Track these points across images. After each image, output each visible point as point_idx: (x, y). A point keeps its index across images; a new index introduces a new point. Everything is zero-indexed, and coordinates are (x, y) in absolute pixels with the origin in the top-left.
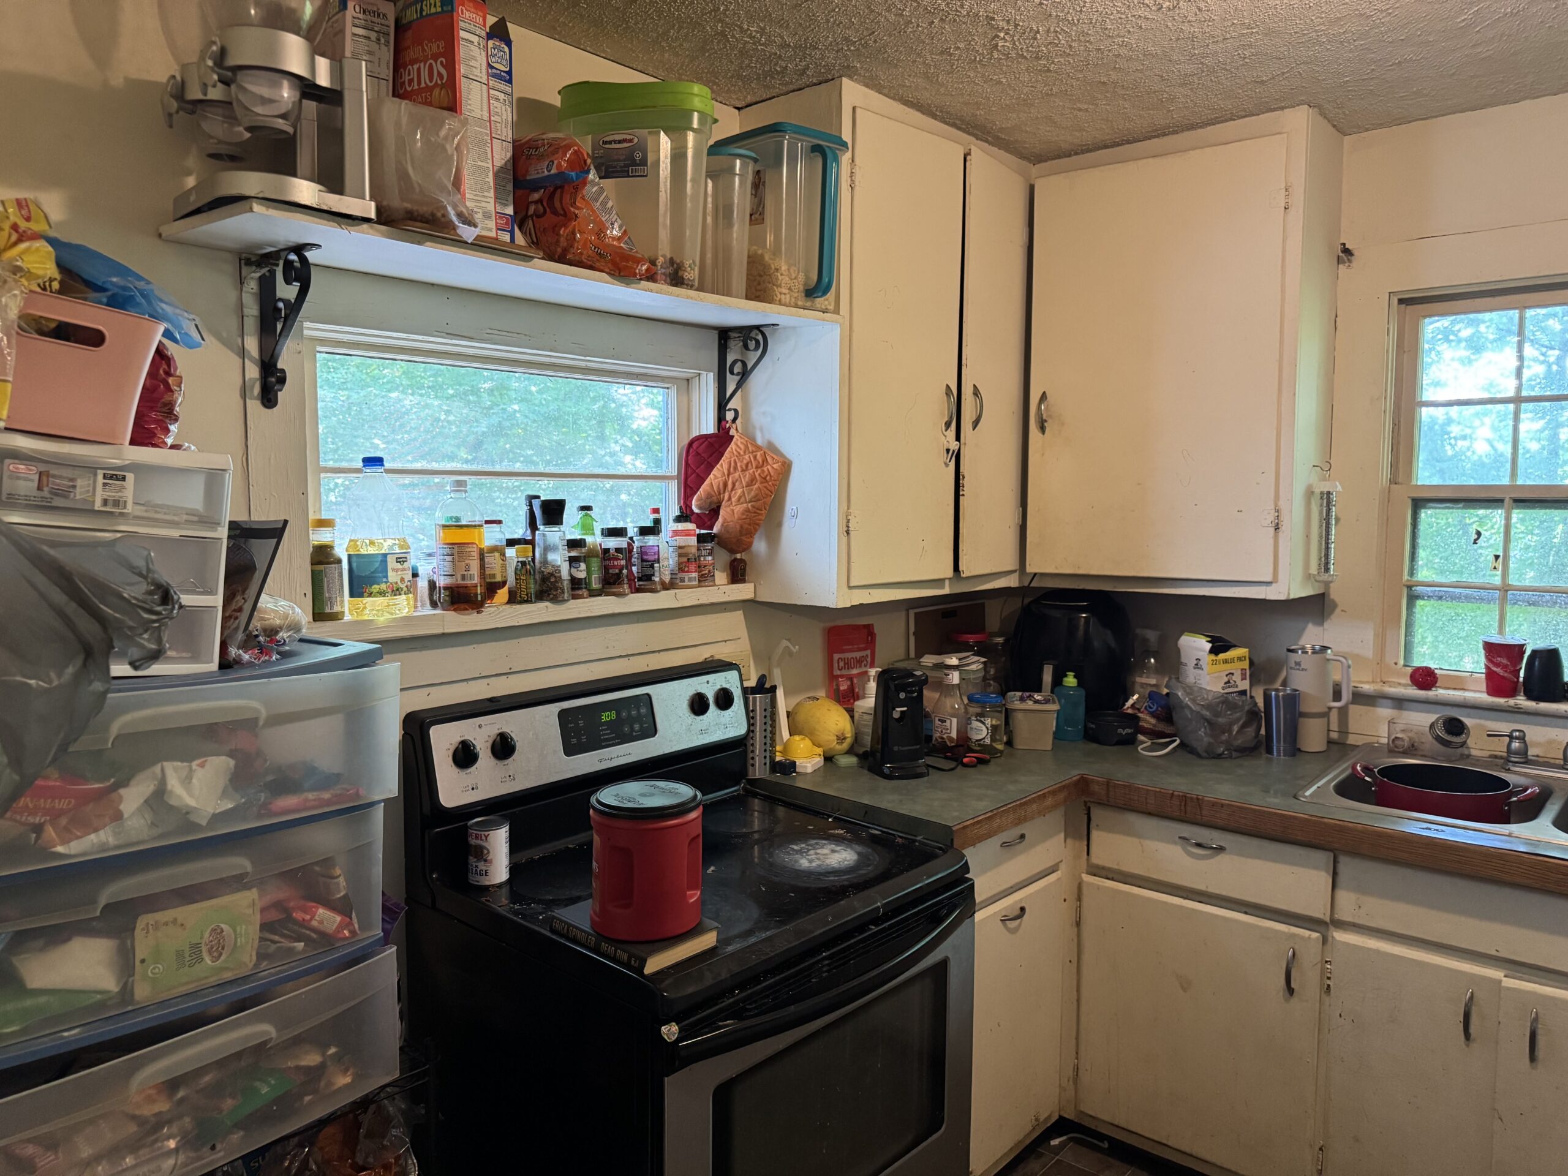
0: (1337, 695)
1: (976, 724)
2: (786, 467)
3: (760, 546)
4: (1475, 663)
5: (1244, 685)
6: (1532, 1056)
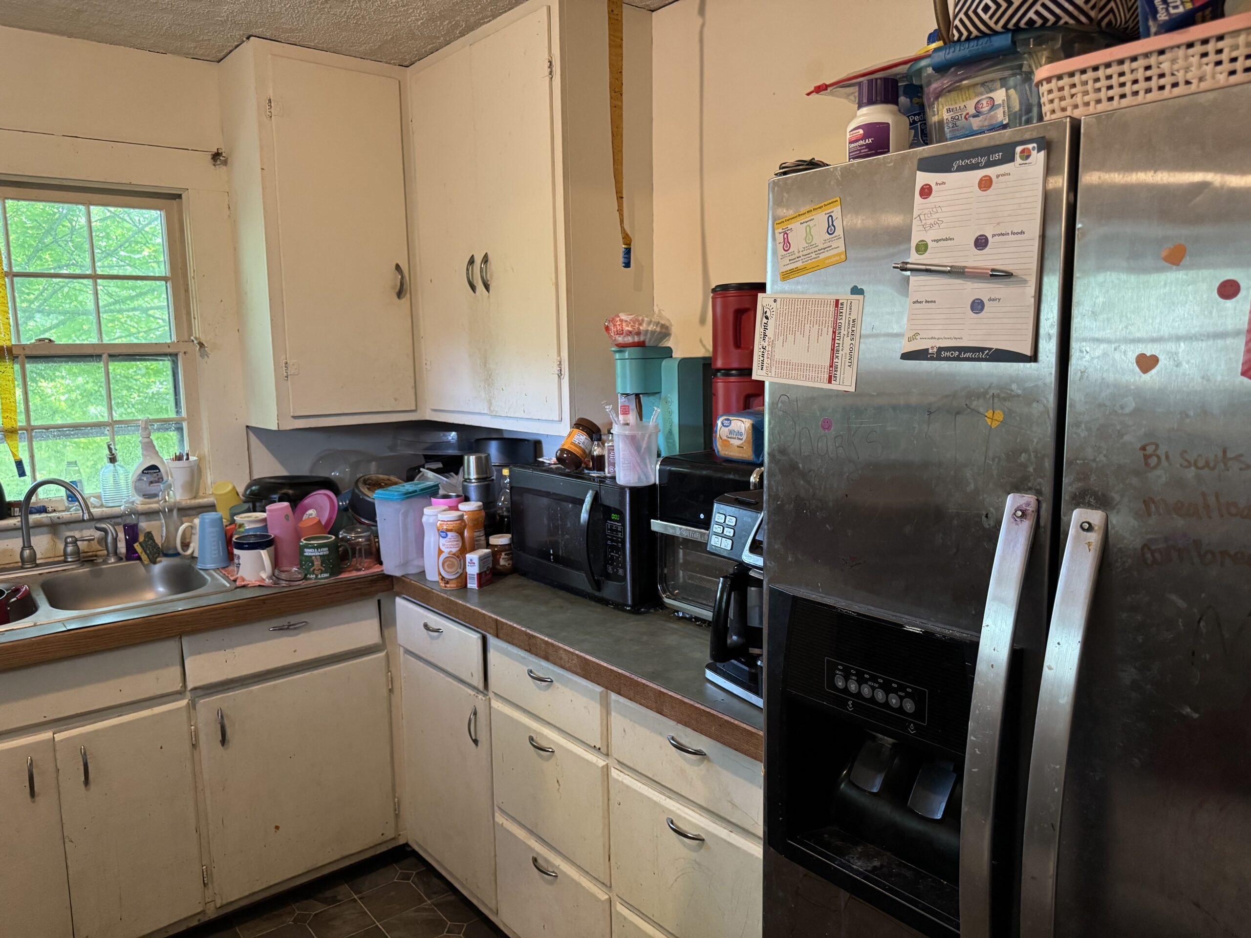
6: (87, 781)
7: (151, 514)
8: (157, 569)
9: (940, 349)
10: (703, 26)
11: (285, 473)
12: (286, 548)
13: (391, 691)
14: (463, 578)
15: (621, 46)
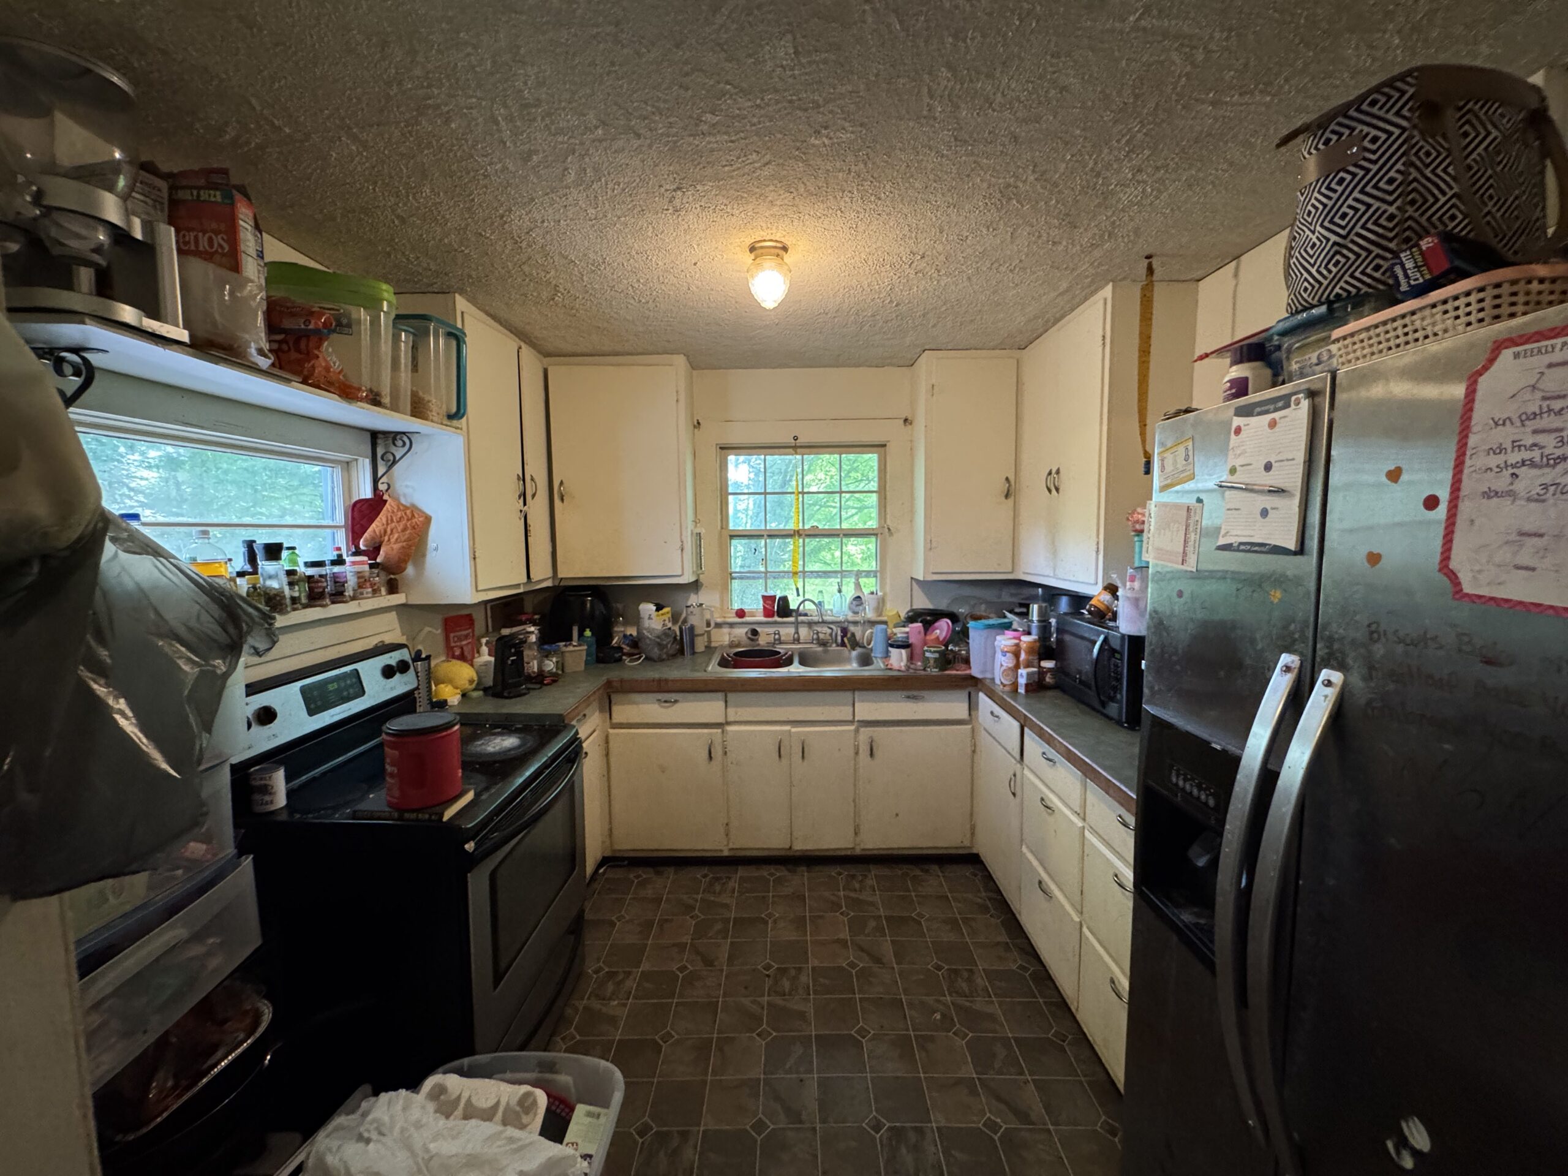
0: (708, 624)
1: (547, 662)
2: (428, 520)
3: (410, 570)
4: (760, 605)
5: (670, 625)
6: (803, 757)
7: (855, 623)
8: (854, 653)
9: (1241, 544)
10: (1236, 285)
11: (930, 606)
12: (917, 651)
13: (974, 752)
14: (1015, 686)
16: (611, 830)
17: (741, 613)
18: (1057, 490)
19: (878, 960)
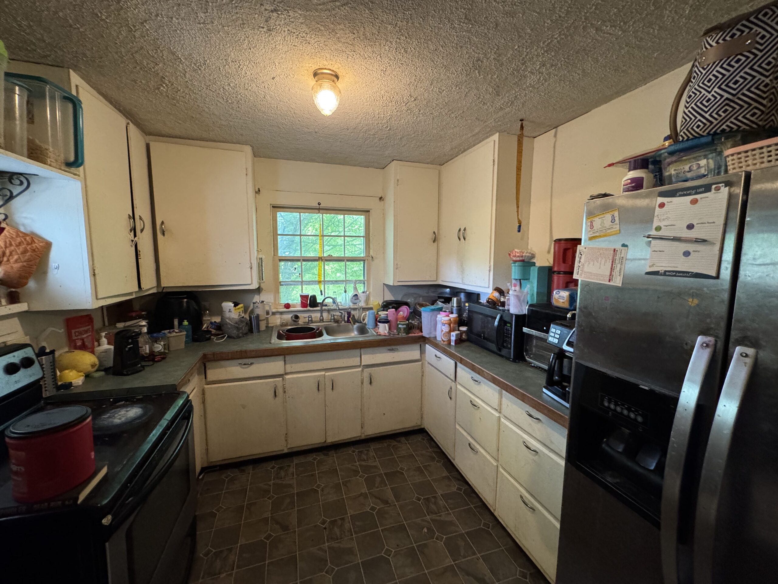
0: (268, 313)
1: (156, 345)
2: (48, 245)
3: (32, 284)
4: (298, 301)
5: (243, 315)
6: (333, 389)
7: (355, 309)
8: (355, 326)
9: (666, 271)
10: (555, 141)
11: (393, 299)
12: (393, 324)
13: (423, 375)
14: (449, 341)
15: (522, 152)
16: (207, 450)
17: (287, 306)
18: (464, 239)
19: (386, 502)
